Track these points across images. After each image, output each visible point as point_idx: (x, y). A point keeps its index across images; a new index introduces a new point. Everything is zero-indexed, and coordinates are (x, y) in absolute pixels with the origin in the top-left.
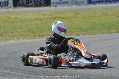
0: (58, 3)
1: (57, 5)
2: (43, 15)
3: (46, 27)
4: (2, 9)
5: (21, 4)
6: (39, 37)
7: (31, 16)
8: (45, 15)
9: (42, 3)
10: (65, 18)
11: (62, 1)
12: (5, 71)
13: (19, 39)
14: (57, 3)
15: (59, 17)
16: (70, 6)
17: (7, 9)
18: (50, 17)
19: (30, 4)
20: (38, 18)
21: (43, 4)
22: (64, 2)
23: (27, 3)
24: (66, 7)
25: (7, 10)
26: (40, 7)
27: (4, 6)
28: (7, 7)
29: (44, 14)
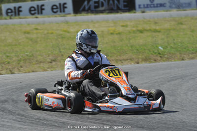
0: (148, 6)
1: (146, 9)
2: (123, 26)
3: (127, 46)
4: (56, 17)
5: (87, 8)
6: (117, 62)
7: (103, 29)
8: (126, 26)
9: (121, 5)
10: (159, 32)
11: (153, 3)
12: (61, 119)
14: (146, 6)
15: (150, 30)
16: (167, 11)
17: (64, 16)
18: (134, 29)
19: (101, 9)
20: (114, 31)
21: (123, 8)
22: (157, 4)
23: (96, 7)
24: (161, 13)
25: (63, 19)
26: (118, 12)
27: (59, 13)
28: (63, 14)
29: (124, 24)
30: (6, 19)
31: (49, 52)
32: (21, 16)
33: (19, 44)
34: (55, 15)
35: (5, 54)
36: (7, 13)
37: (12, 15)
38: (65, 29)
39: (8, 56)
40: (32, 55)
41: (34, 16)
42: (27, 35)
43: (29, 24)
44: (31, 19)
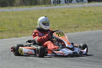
4: (78, 4)
13: (92, 30)
17: (83, 4)
27: (80, 2)
28: (82, 2)
30: (53, 6)
31: (75, 23)
32: (61, 4)
33: (60, 18)
34: (78, 3)
35: (52, 24)
36: (54, 3)
37: (56, 4)
38: (83, 11)
39: (54, 25)
40: (66, 24)
41: (67, 4)
42: (63, 14)
43: (64, 8)
44: (66, 6)
